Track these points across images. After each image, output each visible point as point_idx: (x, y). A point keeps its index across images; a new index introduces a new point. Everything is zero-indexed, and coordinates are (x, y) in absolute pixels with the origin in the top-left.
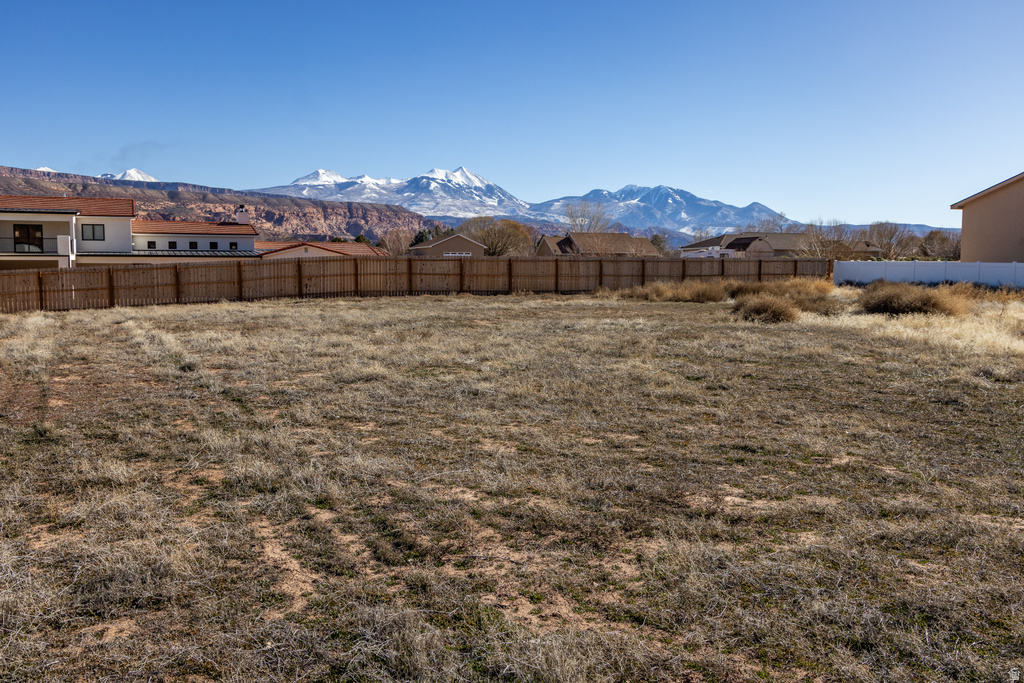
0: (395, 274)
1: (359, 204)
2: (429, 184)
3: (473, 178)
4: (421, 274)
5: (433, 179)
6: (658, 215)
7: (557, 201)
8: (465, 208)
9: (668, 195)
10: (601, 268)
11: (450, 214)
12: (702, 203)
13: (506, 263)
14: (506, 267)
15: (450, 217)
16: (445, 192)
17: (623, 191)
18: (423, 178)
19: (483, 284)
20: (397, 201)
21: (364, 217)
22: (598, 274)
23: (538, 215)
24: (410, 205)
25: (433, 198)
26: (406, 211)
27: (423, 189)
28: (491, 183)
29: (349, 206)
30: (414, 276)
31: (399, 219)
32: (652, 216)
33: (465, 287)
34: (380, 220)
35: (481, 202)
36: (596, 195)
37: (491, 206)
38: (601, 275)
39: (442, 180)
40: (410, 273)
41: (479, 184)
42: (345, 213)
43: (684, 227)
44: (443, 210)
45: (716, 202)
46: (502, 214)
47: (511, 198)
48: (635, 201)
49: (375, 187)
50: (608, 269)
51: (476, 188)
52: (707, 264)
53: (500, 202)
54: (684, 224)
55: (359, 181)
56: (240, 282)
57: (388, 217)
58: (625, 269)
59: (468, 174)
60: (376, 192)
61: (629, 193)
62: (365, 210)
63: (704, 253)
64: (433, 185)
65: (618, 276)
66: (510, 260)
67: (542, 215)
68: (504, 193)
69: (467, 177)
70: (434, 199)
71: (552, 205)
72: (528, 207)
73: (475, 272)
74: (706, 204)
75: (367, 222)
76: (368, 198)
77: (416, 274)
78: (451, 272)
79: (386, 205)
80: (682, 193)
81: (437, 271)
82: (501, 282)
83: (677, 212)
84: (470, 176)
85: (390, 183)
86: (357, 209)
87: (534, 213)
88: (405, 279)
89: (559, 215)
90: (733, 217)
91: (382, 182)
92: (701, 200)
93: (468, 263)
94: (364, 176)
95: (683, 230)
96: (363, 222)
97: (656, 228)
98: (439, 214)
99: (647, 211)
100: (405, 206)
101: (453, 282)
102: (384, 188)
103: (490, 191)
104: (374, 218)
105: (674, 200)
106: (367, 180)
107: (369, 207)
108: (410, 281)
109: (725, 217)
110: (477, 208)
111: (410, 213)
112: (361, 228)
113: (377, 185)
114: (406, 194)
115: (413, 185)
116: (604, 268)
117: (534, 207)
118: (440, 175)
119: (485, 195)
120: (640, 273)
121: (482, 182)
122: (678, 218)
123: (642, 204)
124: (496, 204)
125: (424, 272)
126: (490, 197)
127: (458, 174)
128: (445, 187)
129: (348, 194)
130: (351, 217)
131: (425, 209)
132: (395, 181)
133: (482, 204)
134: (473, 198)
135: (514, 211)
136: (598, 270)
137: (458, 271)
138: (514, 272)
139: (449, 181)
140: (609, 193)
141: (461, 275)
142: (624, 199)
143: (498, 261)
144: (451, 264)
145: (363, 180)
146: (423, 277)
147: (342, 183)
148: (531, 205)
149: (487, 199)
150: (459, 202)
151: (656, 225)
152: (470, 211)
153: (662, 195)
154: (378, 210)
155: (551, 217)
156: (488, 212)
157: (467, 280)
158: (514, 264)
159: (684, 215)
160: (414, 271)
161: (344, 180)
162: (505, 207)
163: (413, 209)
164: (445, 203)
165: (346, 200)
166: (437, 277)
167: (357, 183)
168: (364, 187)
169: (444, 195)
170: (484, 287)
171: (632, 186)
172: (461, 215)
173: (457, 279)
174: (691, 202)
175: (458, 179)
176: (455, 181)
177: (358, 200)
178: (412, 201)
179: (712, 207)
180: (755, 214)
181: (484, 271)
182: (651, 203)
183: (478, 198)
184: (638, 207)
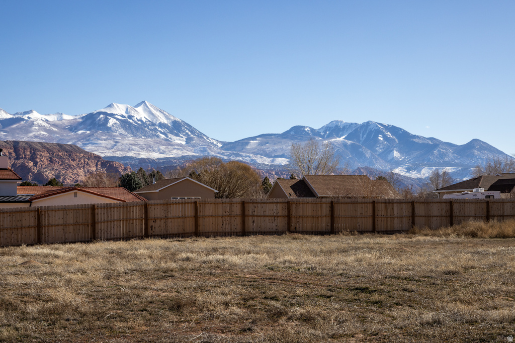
0: (230, 216)
1: (27, 143)
2: (107, 121)
3: (158, 114)
4: (253, 216)
5: (112, 115)
6: (368, 154)
7: (254, 138)
8: (149, 148)
9: (378, 132)
10: (413, 209)
11: (131, 154)
12: (416, 140)
13: (329, 205)
14: (328, 209)
15: (131, 158)
16: (126, 129)
17: (327, 128)
18: (100, 113)
19: (308, 225)
20: (69, 140)
21: (33, 159)
22: (411, 214)
23: (231, 154)
24: (85, 144)
25: (111, 136)
26: (81, 151)
27: (100, 125)
28: (178, 119)
29: (16, 145)
30: (247, 218)
31: (73, 160)
32: (361, 155)
33: (292, 228)
34: (51, 161)
35: (166, 140)
36: (297, 132)
37: (178, 145)
38: (413, 215)
39: (122, 116)
40: (244, 215)
41: (164, 121)
42: (10, 153)
43: (397, 167)
44: (123, 150)
45: (432, 139)
46: (190, 154)
47: (200, 135)
48: (342, 139)
49: (45, 124)
50: (420, 210)
51: (161, 125)
52: (509, 204)
53: (189, 140)
54: (398, 164)
55: (25, 117)
56: (94, 224)
57: (61, 158)
58: (435, 210)
59: (152, 109)
60: (45, 130)
61: (334, 129)
62: (33, 150)
63: (470, 194)
64: (112, 121)
65: (428, 217)
66: (332, 203)
67: (237, 155)
68: (193, 131)
69: (150, 113)
70: (113, 137)
71: (247, 143)
72: (220, 145)
73: (301, 214)
74: (421, 141)
75: (36, 164)
76: (36, 137)
77: (248, 216)
78: (280, 214)
79: (59, 145)
80: (394, 129)
81: (267, 213)
82: (324, 224)
83: (388, 151)
84: (154, 112)
85: (62, 119)
86: (25, 149)
87: (227, 153)
88: (238, 220)
89: (256, 154)
90: (451, 156)
91: (52, 118)
92: (415, 136)
93: (294, 206)
94: (31, 111)
95: (397, 171)
96: (31, 164)
97: (366, 168)
98: (118, 154)
99: (354, 149)
100: (79, 144)
101: (281, 223)
102: (54, 125)
103: (177, 127)
104: (44, 159)
105: (385, 137)
106: (35, 116)
107: (39, 147)
108: (243, 222)
109: (442, 155)
110: (162, 148)
111: (86, 153)
112: (28, 170)
113: (47, 121)
114: (80, 132)
115: (89, 122)
116: (416, 209)
117: (227, 146)
118: (120, 110)
119: (171, 133)
120: (448, 214)
121: (167, 118)
122: (389, 158)
123: (349, 142)
124: (184, 143)
125: (255, 214)
126: (177, 135)
127: (140, 109)
128: (126, 124)
129: (13, 132)
130: (17, 158)
131: (102, 148)
132: (67, 117)
133: (168, 142)
134: (158, 136)
135: (204, 150)
136: (410, 211)
137: (285, 213)
138: (336, 213)
139: (130, 117)
140: (312, 130)
141: (289, 217)
142: (330, 136)
143: (321, 203)
144: (280, 206)
145: (30, 115)
146: (255, 219)
147: (6, 120)
148: (224, 144)
149: (174, 137)
150: (141, 141)
151: (366, 165)
152: (154, 151)
153: (371, 132)
154: (48, 150)
155: (245, 157)
156: (174, 151)
157: (293, 220)
158: (335, 206)
159: (396, 154)
160: (246, 213)
161: (9, 116)
162: (194, 146)
163: (88, 148)
164: (126, 142)
165: (10, 139)
166: (267, 218)
167: (23, 120)
168: (32, 124)
169: (124, 132)
170: (309, 229)
171: (337, 122)
172: (144, 155)
173: (285, 220)
174: (404, 139)
175: (140, 114)
176: (137, 116)
177: (23, 138)
178: (87, 139)
179: (428, 145)
180: (476, 152)
181: (309, 213)
182: (359, 141)
183: (163, 136)
184: (345, 145)
